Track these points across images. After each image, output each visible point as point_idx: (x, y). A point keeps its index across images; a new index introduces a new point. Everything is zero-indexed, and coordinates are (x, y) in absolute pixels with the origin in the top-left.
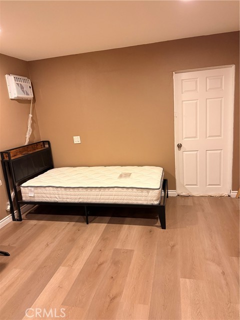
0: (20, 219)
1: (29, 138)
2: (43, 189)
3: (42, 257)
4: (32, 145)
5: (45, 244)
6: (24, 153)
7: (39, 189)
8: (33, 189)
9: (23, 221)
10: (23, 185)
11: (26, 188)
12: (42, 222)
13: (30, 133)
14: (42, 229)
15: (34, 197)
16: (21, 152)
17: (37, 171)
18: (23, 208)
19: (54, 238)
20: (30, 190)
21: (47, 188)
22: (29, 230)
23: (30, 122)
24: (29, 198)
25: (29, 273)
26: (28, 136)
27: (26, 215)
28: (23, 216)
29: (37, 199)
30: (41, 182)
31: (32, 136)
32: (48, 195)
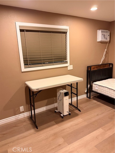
0: (90, 98)
1: (103, 61)
2: (103, 87)
3: (94, 120)
4: (103, 65)
5: (97, 114)
6: (98, 68)
7: (101, 87)
8: (98, 86)
9: (91, 99)
10: (94, 83)
11: (95, 85)
12: (99, 103)
13: (104, 59)
14: (98, 106)
15: (98, 90)
16: (97, 68)
17: (103, 78)
18: (92, 93)
19: (102, 113)
20: (97, 86)
21: (105, 88)
22: (92, 104)
23: (105, 53)
24: (95, 90)
25: (86, 123)
26: (102, 60)
27: (93, 97)
28: (91, 97)
29: (99, 92)
30: (103, 84)
31: (104, 60)
32: (105, 91)
